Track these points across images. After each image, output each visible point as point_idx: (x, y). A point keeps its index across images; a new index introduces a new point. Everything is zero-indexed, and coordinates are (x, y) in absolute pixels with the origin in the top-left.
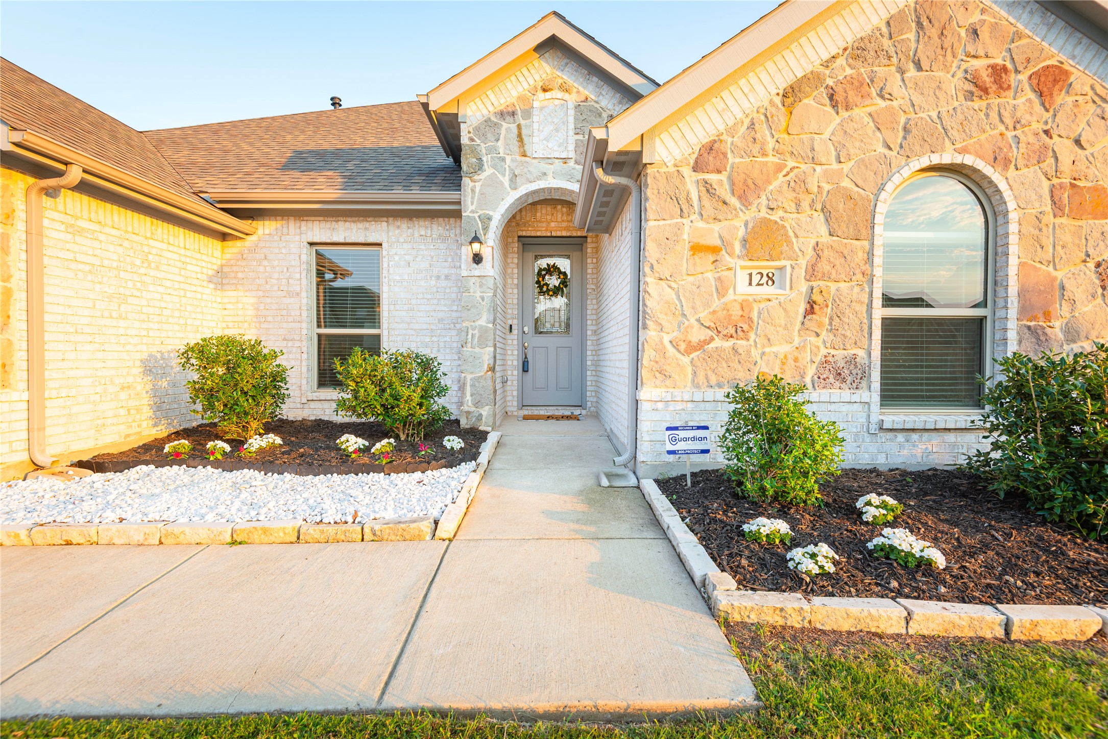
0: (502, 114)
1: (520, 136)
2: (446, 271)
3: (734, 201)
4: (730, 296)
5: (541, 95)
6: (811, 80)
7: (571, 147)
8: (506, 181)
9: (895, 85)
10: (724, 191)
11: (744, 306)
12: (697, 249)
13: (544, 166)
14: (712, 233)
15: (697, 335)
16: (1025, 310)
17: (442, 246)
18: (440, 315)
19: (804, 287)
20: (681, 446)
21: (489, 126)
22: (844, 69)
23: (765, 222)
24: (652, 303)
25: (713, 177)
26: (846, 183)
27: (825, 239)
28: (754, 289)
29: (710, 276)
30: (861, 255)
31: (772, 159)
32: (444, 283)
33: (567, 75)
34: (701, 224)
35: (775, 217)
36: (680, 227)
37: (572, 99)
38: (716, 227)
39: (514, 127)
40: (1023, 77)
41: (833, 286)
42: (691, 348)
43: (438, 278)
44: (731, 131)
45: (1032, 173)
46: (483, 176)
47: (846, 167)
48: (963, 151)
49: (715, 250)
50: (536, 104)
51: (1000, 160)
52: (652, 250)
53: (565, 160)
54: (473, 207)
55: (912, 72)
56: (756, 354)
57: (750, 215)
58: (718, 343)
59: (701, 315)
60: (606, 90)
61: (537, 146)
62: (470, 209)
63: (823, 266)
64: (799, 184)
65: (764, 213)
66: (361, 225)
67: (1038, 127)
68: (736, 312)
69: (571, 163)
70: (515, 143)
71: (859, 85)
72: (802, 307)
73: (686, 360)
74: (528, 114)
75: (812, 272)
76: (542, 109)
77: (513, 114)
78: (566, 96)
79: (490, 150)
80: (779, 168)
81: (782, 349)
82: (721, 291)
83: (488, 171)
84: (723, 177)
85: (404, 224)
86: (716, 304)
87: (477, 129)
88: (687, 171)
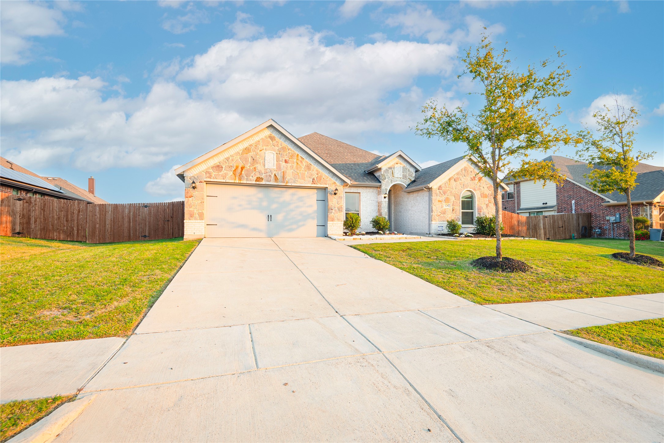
0: (389, 168)
1: (393, 173)
2: (373, 199)
3: (443, 194)
4: (443, 208)
5: (396, 164)
6: (452, 177)
7: (402, 175)
8: (390, 181)
9: (462, 179)
10: (442, 193)
11: (445, 209)
12: (439, 201)
13: (397, 179)
14: (441, 199)
15: (439, 214)
16: (478, 209)
17: (373, 194)
18: (372, 209)
19: (452, 207)
20: (440, 229)
21: (387, 171)
22: (456, 176)
23: (447, 197)
24: (433, 209)
25: (440, 191)
26: (457, 192)
27: (454, 200)
28: (446, 207)
29: (440, 205)
30: (459, 203)
31: (448, 189)
32: (373, 202)
33: (401, 161)
34: (439, 197)
35: (448, 197)
36: (437, 198)
37: (402, 166)
38: (441, 198)
39: (391, 171)
40: (477, 178)
41: (455, 207)
42: (438, 216)
43: (372, 200)
44: (443, 184)
45: (478, 192)
46: (386, 180)
47: (457, 190)
48: (470, 188)
49: (441, 201)
50: (395, 167)
51: (475, 190)
52: (433, 200)
53: (401, 178)
54: (384, 187)
55: (464, 177)
56: (446, 217)
57: (445, 196)
58: (442, 215)
59: (440, 211)
60: (408, 164)
61: (396, 175)
62: (383, 187)
63: (454, 204)
64: (451, 192)
65: (447, 196)
66: (356, 189)
67: (479, 185)
68: (444, 210)
69: (402, 179)
70: (392, 174)
71: (458, 178)
72: (452, 210)
73: (438, 217)
74: (394, 168)
75: (453, 205)
76: (396, 167)
77: (391, 168)
78: (401, 165)
79: (387, 175)
80: (449, 190)
81: (450, 216)
82: (442, 207)
83: (387, 180)
84: (442, 191)
85: (365, 188)
86: (441, 209)
87: (385, 171)
88: (437, 190)
